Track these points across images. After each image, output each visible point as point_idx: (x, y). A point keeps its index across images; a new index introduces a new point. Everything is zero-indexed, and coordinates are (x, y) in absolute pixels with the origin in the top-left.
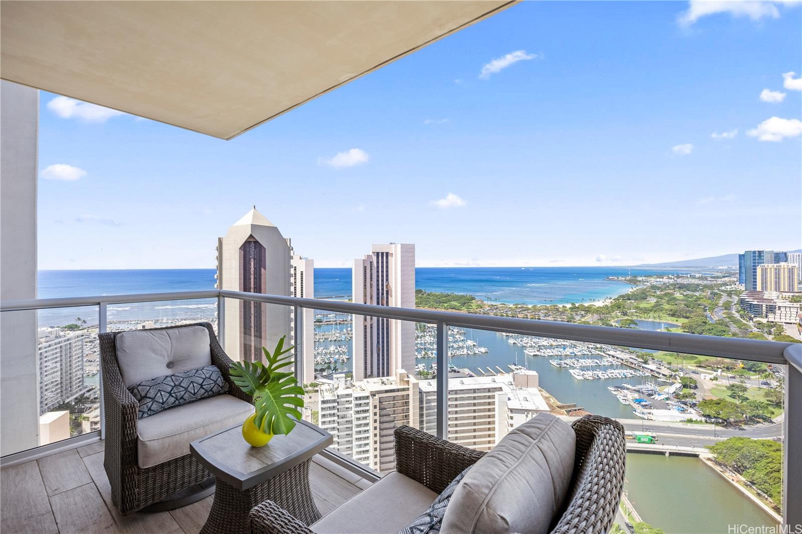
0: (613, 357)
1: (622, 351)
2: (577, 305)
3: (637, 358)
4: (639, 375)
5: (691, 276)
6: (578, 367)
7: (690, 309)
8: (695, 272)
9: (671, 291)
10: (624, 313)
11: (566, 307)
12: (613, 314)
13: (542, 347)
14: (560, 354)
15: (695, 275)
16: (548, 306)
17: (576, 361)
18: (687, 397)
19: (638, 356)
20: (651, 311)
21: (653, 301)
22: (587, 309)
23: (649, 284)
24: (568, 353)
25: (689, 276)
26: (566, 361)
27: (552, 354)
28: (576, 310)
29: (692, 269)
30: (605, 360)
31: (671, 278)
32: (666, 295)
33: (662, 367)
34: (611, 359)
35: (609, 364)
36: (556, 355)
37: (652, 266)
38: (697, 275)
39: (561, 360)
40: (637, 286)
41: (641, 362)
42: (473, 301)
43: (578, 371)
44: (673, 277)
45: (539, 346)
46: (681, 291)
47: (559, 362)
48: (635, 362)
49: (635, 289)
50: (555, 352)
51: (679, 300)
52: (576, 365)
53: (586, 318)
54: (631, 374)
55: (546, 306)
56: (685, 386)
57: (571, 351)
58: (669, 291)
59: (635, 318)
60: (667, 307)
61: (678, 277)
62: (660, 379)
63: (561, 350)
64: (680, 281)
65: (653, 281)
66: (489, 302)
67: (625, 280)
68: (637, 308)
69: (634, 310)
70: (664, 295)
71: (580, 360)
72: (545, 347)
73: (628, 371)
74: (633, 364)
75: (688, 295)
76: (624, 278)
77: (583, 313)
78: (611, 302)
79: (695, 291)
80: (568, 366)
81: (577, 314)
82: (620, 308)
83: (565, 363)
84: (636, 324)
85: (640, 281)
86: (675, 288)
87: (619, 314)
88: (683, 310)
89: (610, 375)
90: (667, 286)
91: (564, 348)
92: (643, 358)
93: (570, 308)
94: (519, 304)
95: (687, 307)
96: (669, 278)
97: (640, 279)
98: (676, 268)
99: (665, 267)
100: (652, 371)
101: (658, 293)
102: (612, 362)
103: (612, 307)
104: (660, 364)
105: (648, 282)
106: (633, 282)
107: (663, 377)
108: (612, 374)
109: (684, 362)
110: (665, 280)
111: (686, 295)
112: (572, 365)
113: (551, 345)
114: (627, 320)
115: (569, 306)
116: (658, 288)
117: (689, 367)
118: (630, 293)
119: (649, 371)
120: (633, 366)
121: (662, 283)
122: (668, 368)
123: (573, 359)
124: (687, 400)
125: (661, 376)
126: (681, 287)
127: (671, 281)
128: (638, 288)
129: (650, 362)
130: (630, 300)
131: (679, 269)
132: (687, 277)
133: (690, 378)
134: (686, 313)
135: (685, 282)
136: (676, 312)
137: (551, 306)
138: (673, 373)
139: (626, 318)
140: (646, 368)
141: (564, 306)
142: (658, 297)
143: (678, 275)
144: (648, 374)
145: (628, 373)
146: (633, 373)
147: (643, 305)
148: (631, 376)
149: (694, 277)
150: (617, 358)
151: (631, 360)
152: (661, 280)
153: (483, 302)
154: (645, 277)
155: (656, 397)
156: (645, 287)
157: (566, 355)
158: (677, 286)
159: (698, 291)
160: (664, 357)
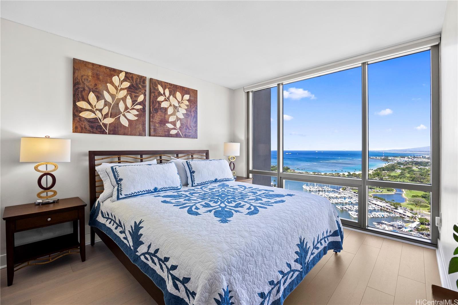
0: (375, 204)
1: (381, 201)
2: (351, 173)
3: (390, 206)
4: (392, 216)
5: (422, 157)
6: (354, 210)
7: (423, 177)
8: (426, 154)
9: (411, 166)
10: (381, 178)
13: (331, 198)
14: (342, 202)
15: (426, 156)
16: (334, 173)
17: (353, 207)
18: (424, 230)
19: (391, 205)
20: (398, 178)
21: (399, 172)
22: (358, 176)
23: (396, 161)
24: (347, 202)
25: (421, 157)
26: (346, 207)
27: (337, 202)
28: (351, 176)
29: (422, 153)
30: (371, 206)
31: (410, 158)
32: (407, 168)
33: (406, 212)
34: (374, 206)
35: (373, 209)
36: (340, 203)
37: (397, 151)
38: (427, 156)
39: (343, 206)
40: (388, 163)
41: (393, 208)
42: (289, 170)
43: (354, 212)
44: (411, 157)
45: (329, 197)
46: (417, 166)
47: (342, 207)
48: (389, 208)
50: (339, 201)
51: (416, 171)
52: (352, 209)
54: (387, 215)
55: (332, 174)
56: (422, 223)
57: (349, 200)
58: (409, 166)
60: (408, 175)
61: (414, 157)
62: (405, 219)
63: (343, 200)
64: (415, 160)
65: (398, 159)
67: (381, 159)
68: (389, 176)
69: (387, 177)
70: (406, 168)
71: (355, 206)
72: (333, 198)
73: (385, 213)
74: (388, 209)
75: (421, 168)
76: (380, 158)
78: (373, 172)
79: (426, 166)
80: (347, 209)
83: (345, 208)
85: (390, 160)
86: (412, 164)
88: (419, 177)
89: (374, 215)
90: (407, 163)
91: (345, 199)
92: (394, 206)
93: (347, 175)
94: (316, 172)
95: (422, 175)
96: (408, 158)
97: (390, 158)
98: (413, 152)
99: (406, 151)
100: (400, 213)
101: (402, 167)
102: (374, 208)
103: (374, 175)
104: (405, 210)
105: (395, 160)
106: (386, 160)
107: (407, 217)
108: (375, 215)
109: (421, 209)
110: (406, 159)
111: (420, 169)
112: (350, 209)
113: (337, 197)
115: (346, 174)
116: (402, 164)
117: (424, 212)
118: (384, 167)
119: (399, 214)
120: (388, 210)
121: (404, 161)
122: (410, 212)
123: (351, 205)
124: (424, 232)
125: (406, 217)
126: (417, 163)
127: (410, 160)
128: (389, 164)
129: (399, 208)
130: (384, 171)
131: (415, 152)
132: (420, 157)
133: (425, 219)
134: (421, 179)
135: (419, 160)
136: (414, 178)
137: (336, 174)
138: (414, 216)
140: (397, 212)
141: (343, 174)
142: (402, 169)
143: (414, 156)
144: (398, 215)
145: (386, 214)
146: (388, 215)
147: (393, 174)
148: (387, 216)
149: (425, 158)
150: (378, 205)
151: (387, 207)
152: (403, 159)
153: (294, 170)
154: (393, 157)
155: (404, 229)
156: (394, 163)
157: (346, 203)
158: (414, 163)
159: (428, 166)
160: (408, 205)
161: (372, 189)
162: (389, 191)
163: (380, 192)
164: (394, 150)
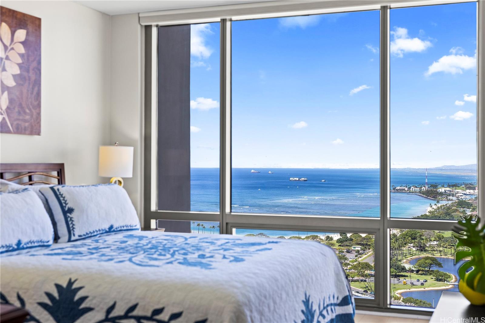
2: (349, 235)
10: (421, 247)
11: (331, 239)
12: (405, 249)
22: (364, 242)
23: (454, 198)
28: (347, 243)
40: (438, 202)
49: (435, 207)
53: (364, 256)
59: (437, 255)
65: (461, 193)
66: (201, 232)
67: (420, 192)
69: (435, 243)
76: (418, 189)
77: (358, 248)
78: (401, 230)
81: (348, 252)
82: (414, 239)
84: (440, 265)
85: (441, 194)
87: (414, 249)
93: (339, 241)
97: (442, 190)
103: (403, 237)
105: (453, 195)
106: (432, 194)
114: (427, 258)
118: (428, 214)
128: (439, 205)
139: (424, 255)
141: (328, 238)
152: (471, 192)
154: (449, 186)
156: (449, 203)
161: (402, 279)
162: (440, 280)
163: (419, 283)
164: (451, 168)
